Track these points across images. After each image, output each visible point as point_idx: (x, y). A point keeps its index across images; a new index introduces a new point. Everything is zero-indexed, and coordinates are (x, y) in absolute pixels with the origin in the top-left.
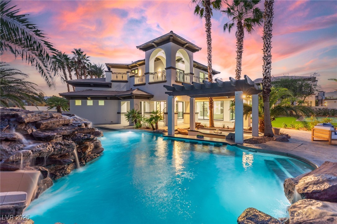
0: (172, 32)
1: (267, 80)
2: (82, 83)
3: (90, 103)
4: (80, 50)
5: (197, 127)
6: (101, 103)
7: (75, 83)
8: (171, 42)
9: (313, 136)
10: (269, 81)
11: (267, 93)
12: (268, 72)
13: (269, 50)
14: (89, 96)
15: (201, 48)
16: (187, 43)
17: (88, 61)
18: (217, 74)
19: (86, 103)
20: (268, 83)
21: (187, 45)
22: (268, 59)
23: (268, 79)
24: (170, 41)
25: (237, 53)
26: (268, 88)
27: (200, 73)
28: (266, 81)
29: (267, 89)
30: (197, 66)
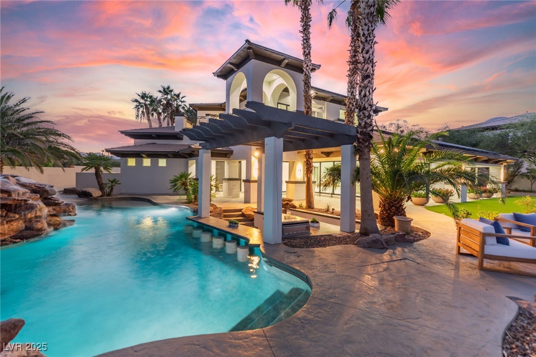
0: (247, 41)
1: (363, 113)
2: (142, 134)
3: (147, 162)
4: (168, 88)
5: (284, 206)
6: (162, 162)
7: (137, 134)
8: (253, 60)
9: (459, 244)
10: (367, 115)
11: (363, 140)
12: (365, 96)
13: (366, 48)
14: (143, 152)
15: (320, 66)
16: (284, 59)
17: (184, 103)
18: (381, 111)
19: (142, 162)
20: (365, 119)
21: (286, 61)
22: (364, 69)
23: (365, 112)
24: (251, 57)
25: (349, 65)
26: (365, 130)
27: (341, 111)
28: (361, 116)
29: (361, 133)
30: (331, 98)
